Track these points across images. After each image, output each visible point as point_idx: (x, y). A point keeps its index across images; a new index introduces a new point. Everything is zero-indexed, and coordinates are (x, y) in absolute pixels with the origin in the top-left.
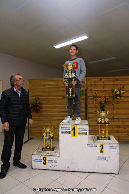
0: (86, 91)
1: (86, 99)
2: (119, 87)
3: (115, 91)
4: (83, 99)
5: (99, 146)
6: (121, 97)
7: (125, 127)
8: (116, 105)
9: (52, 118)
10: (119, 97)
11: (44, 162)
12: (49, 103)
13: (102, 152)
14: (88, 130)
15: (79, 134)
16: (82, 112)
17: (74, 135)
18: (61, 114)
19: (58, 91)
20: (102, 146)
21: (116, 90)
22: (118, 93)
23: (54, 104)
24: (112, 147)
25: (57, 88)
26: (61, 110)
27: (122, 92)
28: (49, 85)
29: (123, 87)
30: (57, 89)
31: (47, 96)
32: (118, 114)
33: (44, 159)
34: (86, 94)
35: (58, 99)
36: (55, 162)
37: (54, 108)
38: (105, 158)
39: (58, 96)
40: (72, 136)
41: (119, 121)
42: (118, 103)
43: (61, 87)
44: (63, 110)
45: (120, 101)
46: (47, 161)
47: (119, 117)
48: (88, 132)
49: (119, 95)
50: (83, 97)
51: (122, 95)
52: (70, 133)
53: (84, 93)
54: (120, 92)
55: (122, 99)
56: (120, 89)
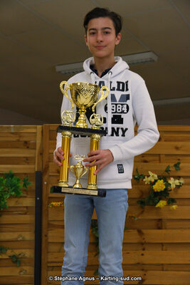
0: (39, 176)
1: (39, 210)
2: (163, 166)
3: (147, 180)
4: (26, 211)
6: (171, 201)
8: (153, 235)
10: (162, 204)
16: (16, 261)
21: (153, 176)
22: (159, 186)
27: (173, 183)
29: (177, 166)
32: (162, 267)
34: (39, 192)
42: (159, 224)
45: (166, 215)
49: (164, 194)
50: (29, 202)
51: (172, 195)
53: (32, 184)
54: (168, 185)
55: (172, 211)
56: (167, 171)
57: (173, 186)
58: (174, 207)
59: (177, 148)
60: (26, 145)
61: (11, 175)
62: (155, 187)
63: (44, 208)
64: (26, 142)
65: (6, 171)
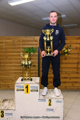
0: (39, 48)
3: (63, 49)
4: (36, 56)
5: (47, 100)
6: (69, 54)
7: (71, 78)
8: (64, 61)
9: (9, 71)
10: (66, 55)
11: (1, 115)
12: (6, 58)
13: (50, 105)
14: (39, 88)
15: (31, 91)
16: (34, 66)
17: (27, 92)
18: (17, 68)
19: (14, 48)
20: (50, 100)
21: (65, 49)
23: (11, 59)
24: (58, 102)
25: (14, 45)
26: (17, 64)
28: (5, 43)
29: (70, 46)
30: (14, 47)
31: (5, 52)
32: (66, 68)
33: (1, 112)
35: (15, 55)
36: (11, 114)
37: (11, 63)
38: (52, 110)
39: (15, 52)
40: (25, 93)
41: (66, 74)
42: (66, 59)
43: (17, 45)
44: (19, 64)
45: (67, 57)
46: (4, 114)
47: (67, 70)
48: (39, 89)
49: (67, 53)
51: (69, 53)
52: (23, 91)
54: (68, 50)
55: (69, 56)
56: (68, 47)
57: (69, 51)
58: (69, 55)
59: (71, 42)
60: (36, 41)
61: (32, 48)
62: (65, 51)
63: (40, 55)
64: (36, 40)
65: (32, 47)
